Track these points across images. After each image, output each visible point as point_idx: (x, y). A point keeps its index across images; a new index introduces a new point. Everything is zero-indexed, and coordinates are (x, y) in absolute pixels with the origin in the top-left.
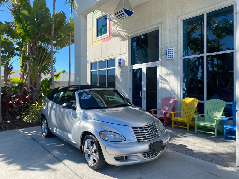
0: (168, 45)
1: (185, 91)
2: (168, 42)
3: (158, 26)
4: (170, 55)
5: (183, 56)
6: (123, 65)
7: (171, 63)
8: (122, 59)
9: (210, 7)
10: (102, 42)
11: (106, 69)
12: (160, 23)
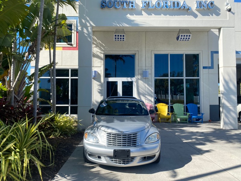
0: (144, 68)
2: (144, 65)
3: (136, 53)
4: (147, 75)
5: (155, 77)
6: (97, 77)
7: (146, 80)
8: (95, 71)
9: (172, 52)
10: (63, 49)
11: (70, 78)
12: (137, 51)
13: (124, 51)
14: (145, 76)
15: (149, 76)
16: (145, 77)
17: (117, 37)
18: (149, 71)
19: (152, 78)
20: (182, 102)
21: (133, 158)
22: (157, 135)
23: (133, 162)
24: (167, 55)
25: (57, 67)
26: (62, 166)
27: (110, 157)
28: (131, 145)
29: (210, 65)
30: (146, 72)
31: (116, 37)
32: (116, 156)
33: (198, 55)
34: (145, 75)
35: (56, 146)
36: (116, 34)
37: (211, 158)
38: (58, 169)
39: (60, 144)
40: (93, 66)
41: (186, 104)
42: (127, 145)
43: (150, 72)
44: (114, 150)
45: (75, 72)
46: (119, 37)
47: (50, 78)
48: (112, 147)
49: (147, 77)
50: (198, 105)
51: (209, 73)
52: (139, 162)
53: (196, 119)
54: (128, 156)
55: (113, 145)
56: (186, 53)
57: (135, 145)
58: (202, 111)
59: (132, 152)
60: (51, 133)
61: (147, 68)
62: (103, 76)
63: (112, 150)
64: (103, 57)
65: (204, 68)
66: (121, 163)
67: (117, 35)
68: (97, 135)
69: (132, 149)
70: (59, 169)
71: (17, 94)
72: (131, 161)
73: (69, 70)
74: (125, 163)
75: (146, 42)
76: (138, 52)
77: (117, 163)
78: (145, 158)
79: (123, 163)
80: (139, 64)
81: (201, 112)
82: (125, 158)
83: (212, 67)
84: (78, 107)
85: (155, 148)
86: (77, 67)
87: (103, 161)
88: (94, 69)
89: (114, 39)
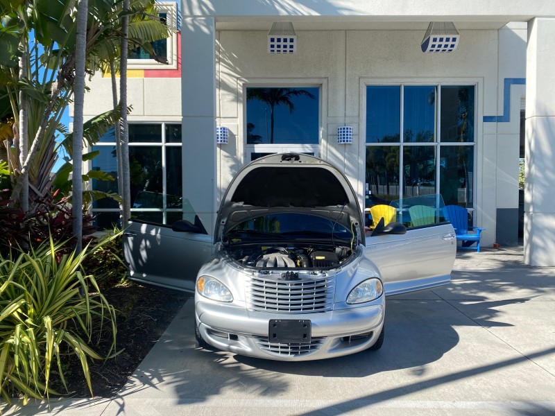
0: (341, 120)
1: (369, 195)
2: (341, 113)
3: (321, 82)
4: (347, 138)
5: (367, 142)
6: (227, 141)
7: (347, 150)
8: (224, 129)
9: (410, 80)
10: (146, 76)
11: (163, 144)
12: (325, 78)
13: (293, 78)
14: (342, 140)
15: (354, 141)
16: (342, 143)
17: (276, 43)
18: (354, 128)
19: (361, 144)
20: (430, 202)
21: (317, 341)
22: (377, 282)
23: (318, 351)
24: (399, 87)
25: (131, 118)
26: (143, 358)
27: (261, 338)
28: (312, 308)
29: (501, 113)
30: (346, 130)
31: (272, 43)
32: (275, 336)
33: (472, 87)
34: (344, 138)
35: (131, 308)
36: (272, 37)
37: (506, 338)
38: (133, 364)
39: (141, 301)
40: (218, 115)
41: (440, 207)
42: (303, 309)
43: (355, 131)
44: (271, 321)
45: (174, 131)
46: (282, 43)
47: (115, 144)
48: (266, 314)
49: (347, 141)
50: (469, 210)
51: (497, 132)
52: (331, 351)
53: (463, 241)
54: (305, 336)
55: (267, 308)
56: (445, 84)
57: (322, 307)
58: (478, 223)
59: (315, 325)
60: (120, 275)
61: (348, 120)
62: (242, 140)
63: (267, 322)
64: (241, 91)
65: (486, 119)
66: (287, 353)
67: (276, 37)
68: (228, 284)
69: (314, 318)
70: (137, 365)
71: (36, 182)
72: (313, 347)
73: (160, 125)
74: (296, 354)
75: (347, 57)
76: (326, 80)
77: (278, 352)
78: (346, 341)
79: (292, 353)
80: (329, 112)
81: (474, 226)
82: (299, 340)
83: (505, 118)
84: (184, 215)
85: (373, 315)
86: (177, 118)
87: (245, 346)
88: (220, 123)
89: (270, 49)
